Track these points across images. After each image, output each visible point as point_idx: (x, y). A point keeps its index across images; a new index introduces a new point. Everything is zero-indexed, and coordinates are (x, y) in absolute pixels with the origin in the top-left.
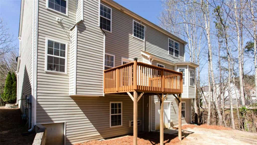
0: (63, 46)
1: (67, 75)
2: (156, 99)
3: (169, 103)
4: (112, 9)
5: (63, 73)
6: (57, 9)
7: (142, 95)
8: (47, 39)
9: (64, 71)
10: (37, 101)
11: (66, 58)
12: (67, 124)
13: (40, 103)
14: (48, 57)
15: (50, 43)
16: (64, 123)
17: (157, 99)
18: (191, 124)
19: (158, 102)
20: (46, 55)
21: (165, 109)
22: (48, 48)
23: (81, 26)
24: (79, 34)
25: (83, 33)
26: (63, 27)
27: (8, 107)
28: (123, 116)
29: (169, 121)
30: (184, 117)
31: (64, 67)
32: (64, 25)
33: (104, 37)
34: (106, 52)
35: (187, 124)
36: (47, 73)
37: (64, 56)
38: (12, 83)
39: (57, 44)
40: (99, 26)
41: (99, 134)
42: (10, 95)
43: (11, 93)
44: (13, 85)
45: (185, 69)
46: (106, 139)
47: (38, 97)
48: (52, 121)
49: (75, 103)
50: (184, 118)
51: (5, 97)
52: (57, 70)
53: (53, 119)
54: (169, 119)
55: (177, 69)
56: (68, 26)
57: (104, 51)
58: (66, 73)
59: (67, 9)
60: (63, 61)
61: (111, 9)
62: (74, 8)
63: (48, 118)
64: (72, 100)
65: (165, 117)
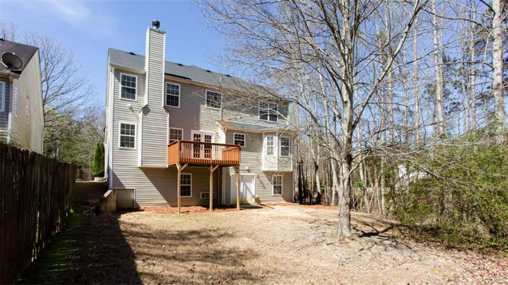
0: (133, 127)
1: (136, 150)
2: (232, 171)
3: (253, 176)
4: (181, 85)
5: (133, 148)
6: (128, 97)
7: (216, 167)
8: (120, 123)
9: (133, 147)
10: (113, 171)
11: (135, 136)
12: (136, 190)
13: (115, 172)
14: (121, 136)
15: (123, 126)
16: (133, 189)
17: (235, 171)
18: (293, 202)
19: (235, 175)
20: (120, 135)
21: (247, 182)
22: (121, 130)
23: (146, 110)
24: (144, 116)
25: (147, 115)
26: (133, 111)
27: (97, 180)
28: (193, 187)
29: (253, 197)
30: (280, 193)
31: (134, 144)
32: (134, 109)
33: (168, 115)
34: (170, 126)
35: (285, 202)
36: (120, 149)
37: (134, 135)
38: (101, 155)
39: (128, 126)
40: (163, 106)
41: (166, 202)
42: (98, 167)
43: (99, 166)
44: (101, 157)
45: (274, 137)
46: (172, 207)
47: (114, 168)
48: (124, 187)
49: (143, 173)
50: (279, 195)
51: (94, 170)
52: (128, 146)
53: (125, 185)
54: (254, 194)
55: (265, 137)
56: (137, 110)
57: (168, 126)
58: (135, 148)
59: (136, 95)
60: (133, 139)
61: (179, 85)
62: (141, 94)
63: (121, 185)
64: (141, 171)
65: (248, 192)
